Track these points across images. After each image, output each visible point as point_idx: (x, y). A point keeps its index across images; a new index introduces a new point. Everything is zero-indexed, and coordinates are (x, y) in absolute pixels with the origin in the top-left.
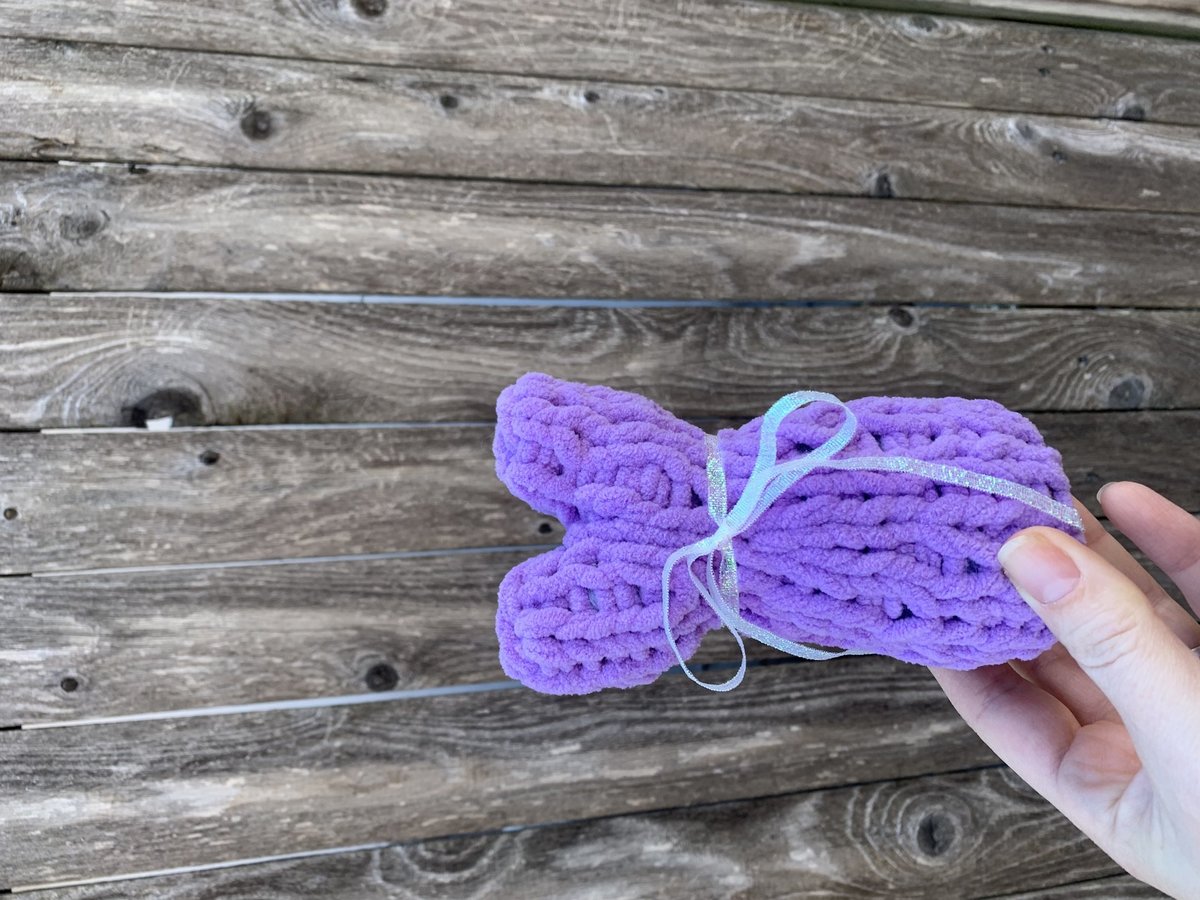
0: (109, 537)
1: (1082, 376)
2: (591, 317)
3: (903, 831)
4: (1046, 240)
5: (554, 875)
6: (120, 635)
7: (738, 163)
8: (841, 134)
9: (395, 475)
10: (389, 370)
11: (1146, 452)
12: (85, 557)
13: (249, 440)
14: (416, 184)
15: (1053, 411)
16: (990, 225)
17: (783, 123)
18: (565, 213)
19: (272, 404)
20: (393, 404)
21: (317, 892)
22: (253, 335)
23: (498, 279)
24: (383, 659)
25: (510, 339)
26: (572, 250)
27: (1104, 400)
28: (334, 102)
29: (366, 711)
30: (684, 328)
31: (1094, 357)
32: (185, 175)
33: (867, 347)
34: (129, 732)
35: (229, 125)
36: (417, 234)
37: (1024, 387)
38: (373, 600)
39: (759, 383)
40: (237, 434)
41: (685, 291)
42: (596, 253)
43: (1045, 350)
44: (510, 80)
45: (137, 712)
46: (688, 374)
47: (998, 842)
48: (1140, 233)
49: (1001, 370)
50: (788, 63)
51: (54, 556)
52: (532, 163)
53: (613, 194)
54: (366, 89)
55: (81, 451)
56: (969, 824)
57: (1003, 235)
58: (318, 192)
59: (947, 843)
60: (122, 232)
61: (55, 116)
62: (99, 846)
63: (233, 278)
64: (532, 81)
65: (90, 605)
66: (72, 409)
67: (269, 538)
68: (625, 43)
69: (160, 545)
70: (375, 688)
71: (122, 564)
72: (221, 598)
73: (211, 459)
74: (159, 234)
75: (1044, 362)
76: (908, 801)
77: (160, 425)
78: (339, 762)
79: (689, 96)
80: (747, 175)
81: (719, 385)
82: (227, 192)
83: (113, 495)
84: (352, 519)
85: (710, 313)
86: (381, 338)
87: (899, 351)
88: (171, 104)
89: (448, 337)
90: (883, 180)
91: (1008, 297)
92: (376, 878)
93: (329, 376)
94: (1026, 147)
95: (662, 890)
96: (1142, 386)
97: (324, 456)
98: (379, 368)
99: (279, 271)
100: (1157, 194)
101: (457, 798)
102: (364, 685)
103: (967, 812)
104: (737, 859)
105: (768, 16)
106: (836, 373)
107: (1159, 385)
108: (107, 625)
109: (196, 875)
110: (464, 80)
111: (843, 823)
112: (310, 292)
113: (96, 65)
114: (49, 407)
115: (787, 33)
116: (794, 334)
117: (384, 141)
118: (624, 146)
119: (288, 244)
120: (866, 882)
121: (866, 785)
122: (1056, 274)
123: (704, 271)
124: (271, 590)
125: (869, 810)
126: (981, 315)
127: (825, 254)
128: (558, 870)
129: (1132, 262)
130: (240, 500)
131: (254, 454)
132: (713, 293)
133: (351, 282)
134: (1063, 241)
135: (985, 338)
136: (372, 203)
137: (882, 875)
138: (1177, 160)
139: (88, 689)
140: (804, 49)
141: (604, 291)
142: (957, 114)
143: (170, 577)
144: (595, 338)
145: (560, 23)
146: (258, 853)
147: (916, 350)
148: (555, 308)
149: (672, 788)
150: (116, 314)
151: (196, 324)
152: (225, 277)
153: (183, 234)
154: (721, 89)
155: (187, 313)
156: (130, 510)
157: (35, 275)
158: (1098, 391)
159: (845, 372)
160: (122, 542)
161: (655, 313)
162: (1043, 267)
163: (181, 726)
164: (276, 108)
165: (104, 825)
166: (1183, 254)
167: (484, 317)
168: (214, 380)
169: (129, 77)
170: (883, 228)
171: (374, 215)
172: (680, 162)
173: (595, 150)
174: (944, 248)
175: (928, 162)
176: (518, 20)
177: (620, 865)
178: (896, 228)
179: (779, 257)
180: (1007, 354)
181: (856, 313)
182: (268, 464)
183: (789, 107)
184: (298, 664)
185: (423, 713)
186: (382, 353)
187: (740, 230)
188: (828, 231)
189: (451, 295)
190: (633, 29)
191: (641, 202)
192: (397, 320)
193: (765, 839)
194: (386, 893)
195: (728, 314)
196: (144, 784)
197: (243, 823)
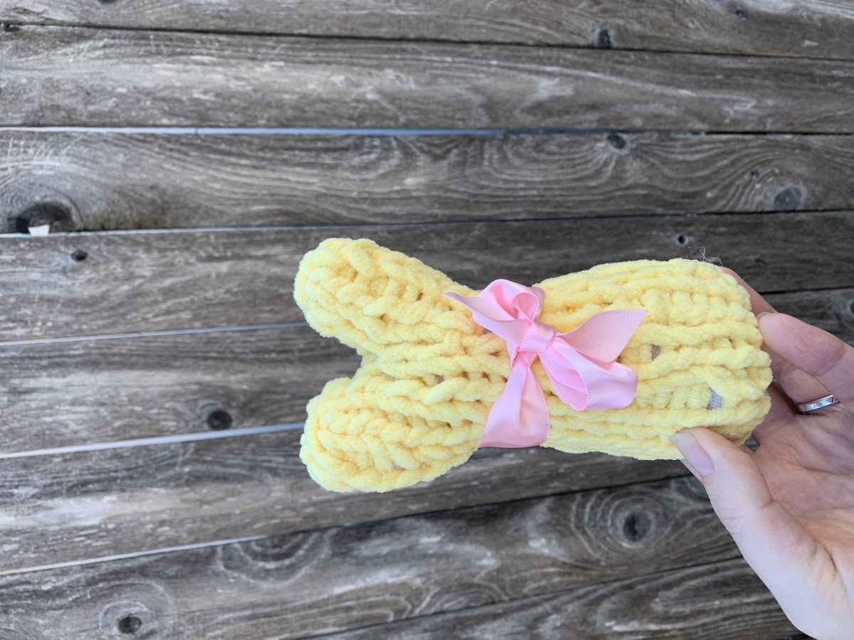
1: (753, 186)
2: (377, 142)
3: (613, 524)
4: (730, 80)
5: (353, 561)
6: (16, 392)
7: (490, 21)
9: (224, 267)
10: (217, 186)
11: (800, 242)
13: (110, 242)
14: (237, 39)
15: (731, 213)
16: (686, 69)
18: (355, 61)
19: (127, 213)
20: (222, 213)
21: (176, 577)
22: (109, 160)
23: (302, 113)
24: (220, 406)
25: (312, 160)
26: (361, 90)
27: (770, 205)
29: (209, 444)
30: (449, 151)
31: (763, 171)
32: (50, 33)
33: (590, 165)
34: (26, 464)
36: (237, 78)
37: (709, 195)
38: (210, 363)
39: (507, 194)
40: (101, 238)
41: (449, 122)
43: (726, 166)
45: (31, 449)
46: (452, 187)
47: (682, 530)
48: (801, 75)
49: (693, 182)
52: (328, 22)
53: (393, 46)
56: (662, 518)
57: (696, 77)
58: (157, 46)
59: (645, 532)
62: (7, 548)
63: (92, 115)
67: (128, 317)
69: (44, 324)
70: (215, 428)
71: (14, 338)
72: (95, 361)
73: (81, 257)
74: (30, 80)
75: (725, 175)
76: (617, 503)
77: (40, 231)
78: (188, 483)
80: (497, 30)
81: (476, 195)
82: (84, 45)
83: (3, 285)
84: (192, 301)
85: (470, 139)
86: (210, 161)
87: (615, 168)
89: (263, 159)
90: (604, 34)
91: (699, 125)
92: (220, 566)
93: (170, 191)
94: (717, 7)
95: (433, 570)
96: (799, 193)
97: (169, 253)
98: (210, 184)
99: (130, 110)
100: (816, 44)
101: (278, 507)
102: (206, 426)
103: (660, 510)
104: (489, 547)
106: (566, 185)
107: (812, 192)
108: (4, 385)
109: (84, 567)
111: (568, 520)
112: (154, 126)
116: (535, 155)
117: (209, 4)
118: (400, 8)
119: (135, 88)
120: (586, 561)
121: (586, 492)
122: (736, 107)
123: (464, 106)
124: (131, 356)
125: (588, 509)
126: (678, 140)
127: (558, 92)
128: (356, 557)
129: (796, 98)
130: (104, 288)
131: (115, 253)
132: (472, 123)
133: (187, 118)
134: (742, 81)
135: (680, 157)
136: (201, 54)
137: (597, 556)
138: (831, 17)
141: (386, 123)
143: (53, 347)
144: (379, 159)
146: (130, 550)
147: (627, 167)
148: (348, 136)
149: (441, 497)
151: (64, 151)
152: (85, 114)
153: (50, 79)
155: (56, 144)
156: (18, 296)
158: (766, 197)
159: (574, 184)
160: (14, 321)
161: (427, 140)
162: (727, 101)
163: (66, 459)
165: (10, 532)
166: (834, 91)
167: (291, 143)
168: (80, 195)
170: (604, 72)
171: (203, 64)
172: (444, 21)
173: (377, 11)
174: (650, 87)
175: (639, 19)
177: (402, 553)
178: (614, 72)
179: (522, 95)
180: (698, 169)
181: (582, 139)
182: (125, 260)
184: (154, 411)
185: (252, 446)
186: (211, 172)
187: (493, 74)
188: (561, 75)
189: (265, 126)
191: (415, 52)
192: (223, 146)
193: (510, 532)
194: (227, 577)
195: (483, 140)
196: (39, 502)
197: (117, 529)
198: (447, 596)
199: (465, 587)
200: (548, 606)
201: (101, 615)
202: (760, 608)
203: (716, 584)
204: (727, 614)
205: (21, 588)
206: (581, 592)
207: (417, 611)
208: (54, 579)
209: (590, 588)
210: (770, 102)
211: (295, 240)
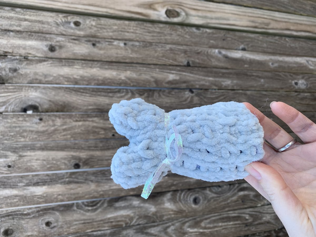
0: (18, 135)
2: (124, 90)
3: (190, 200)
4: (224, 75)
5: (113, 208)
6: (21, 156)
7: (157, 59)
8: (179, 53)
9: (80, 123)
10: (80, 101)
12: (13, 140)
14: (87, 62)
16: (211, 72)
17: (167, 50)
18: (119, 69)
19: (54, 108)
20: (80, 109)
21: (62, 211)
22: (50, 93)
23: (104, 82)
24: (77, 162)
25: (107, 95)
26: (120, 76)
28: (69, 45)
30: (145, 93)
32: (36, 60)
33: (183, 98)
34: (22, 177)
35: (46, 49)
36: (87, 72)
38: (75, 150)
40: (47, 115)
41: (145, 85)
42: (126, 77)
44: (107, 40)
45: (24, 173)
47: (210, 202)
48: (244, 74)
50: (168, 37)
51: (6, 140)
52: (112, 58)
53: (129, 65)
54: (76, 42)
55: (13, 118)
56: (204, 198)
57: (214, 74)
58: (65, 63)
59: (199, 202)
60: (22, 71)
61: (8, 47)
62: (15, 200)
63: (46, 81)
64: (112, 40)
65: (14, 150)
66: (11, 108)
67: (53, 136)
68: (133, 33)
69: (30, 137)
70: (75, 168)
72: (43, 149)
73: (41, 119)
76: (191, 194)
77: (30, 112)
78: (67, 184)
79: (146, 44)
80: (158, 61)
82: (45, 63)
83: (19, 127)
84: (71, 133)
85: (150, 90)
86: (78, 94)
87: (190, 99)
88: (33, 44)
89: (93, 94)
90: (188, 63)
91: (215, 87)
92: (75, 208)
93: (67, 102)
94: (220, 56)
95: (137, 211)
97: (65, 119)
98: (77, 101)
99: (56, 80)
100: (248, 66)
101: (93, 191)
102: (73, 168)
103: (203, 196)
104: (153, 205)
105: (164, 27)
106: (177, 103)
108: (18, 154)
109: (36, 208)
110: (97, 40)
111: (176, 198)
112: (63, 84)
113: (17, 36)
114: (6, 108)
115: (168, 31)
116: (168, 95)
117: (80, 53)
118: (132, 55)
119: (58, 74)
120: (181, 210)
121: (182, 190)
122: (225, 83)
123: (149, 82)
124: (53, 147)
125: (182, 195)
126: (209, 91)
127: (175, 78)
129: (242, 81)
130: (47, 128)
131: (50, 119)
132: (151, 86)
133: (72, 82)
134: (227, 76)
135: (209, 96)
136: (77, 66)
137: (185, 209)
138: (252, 59)
139: (13, 167)
140: (171, 34)
141: (127, 85)
142: (205, 49)
143: (31, 144)
144: (125, 95)
145: (119, 28)
146: (49, 203)
147: (194, 99)
148: (116, 89)
150: (20, 89)
151: (38, 91)
152: (44, 81)
153: (36, 72)
154: (153, 42)
155: (36, 89)
156: (23, 130)
157: (3, 80)
160: (21, 137)
161: (138, 90)
162: (223, 81)
163: (33, 176)
164: (56, 45)
165: (16, 196)
166: (253, 79)
167: (100, 90)
168: (42, 103)
169: (24, 38)
170: (188, 72)
171: (77, 68)
172: (144, 58)
173: (126, 55)
174: (201, 77)
175: (198, 59)
176: (109, 27)
177: (128, 206)
178: (191, 73)
179: (165, 79)
181: (181, 91)
182: (53, 121)
183: (168, 47)
184: (59, 163)
185: (86, 174)
186: (78, 97)
187: (157, 73)
188: (176, 74)
189: (94, 85)
190: (134, 30)
191: (136, 67)
192: (82, 91)
193: (159, 201)
194: (77, 211)
195: (154, 90)
196: (25, 187)
197: (46, 196)
198: (141, 219)
199: (146, 217)
200: (170, 224)
201: (40, 221)
202: (233, 226)
203: (220, 219)
204: (224, 227)
205: (18, 213)
206: (180, 220)
207: (132, 224)
208: (27, 210)
209: (183, 219)
210: (235, 82)
211: (101, 116)
